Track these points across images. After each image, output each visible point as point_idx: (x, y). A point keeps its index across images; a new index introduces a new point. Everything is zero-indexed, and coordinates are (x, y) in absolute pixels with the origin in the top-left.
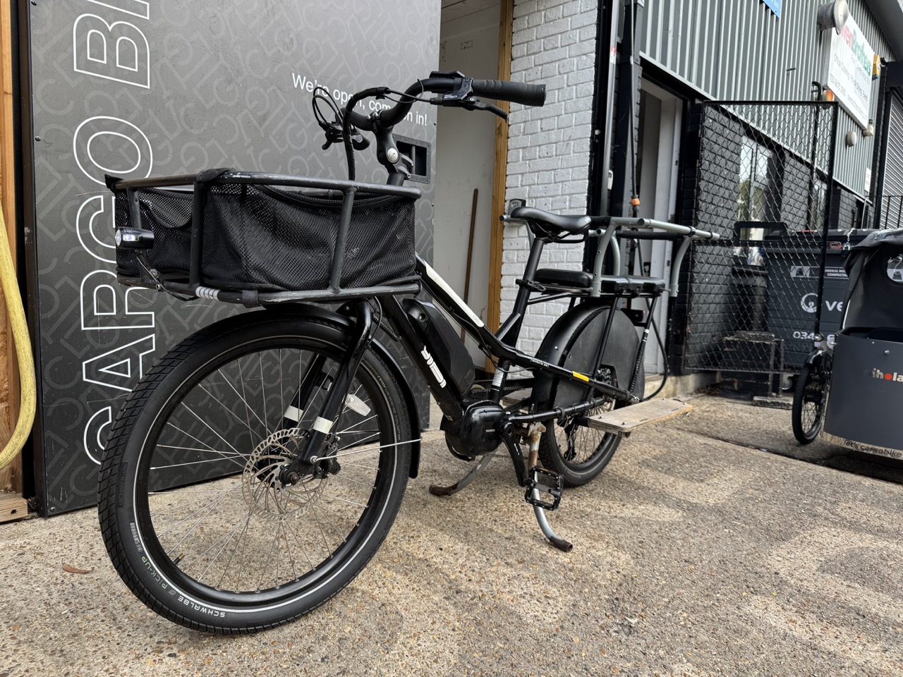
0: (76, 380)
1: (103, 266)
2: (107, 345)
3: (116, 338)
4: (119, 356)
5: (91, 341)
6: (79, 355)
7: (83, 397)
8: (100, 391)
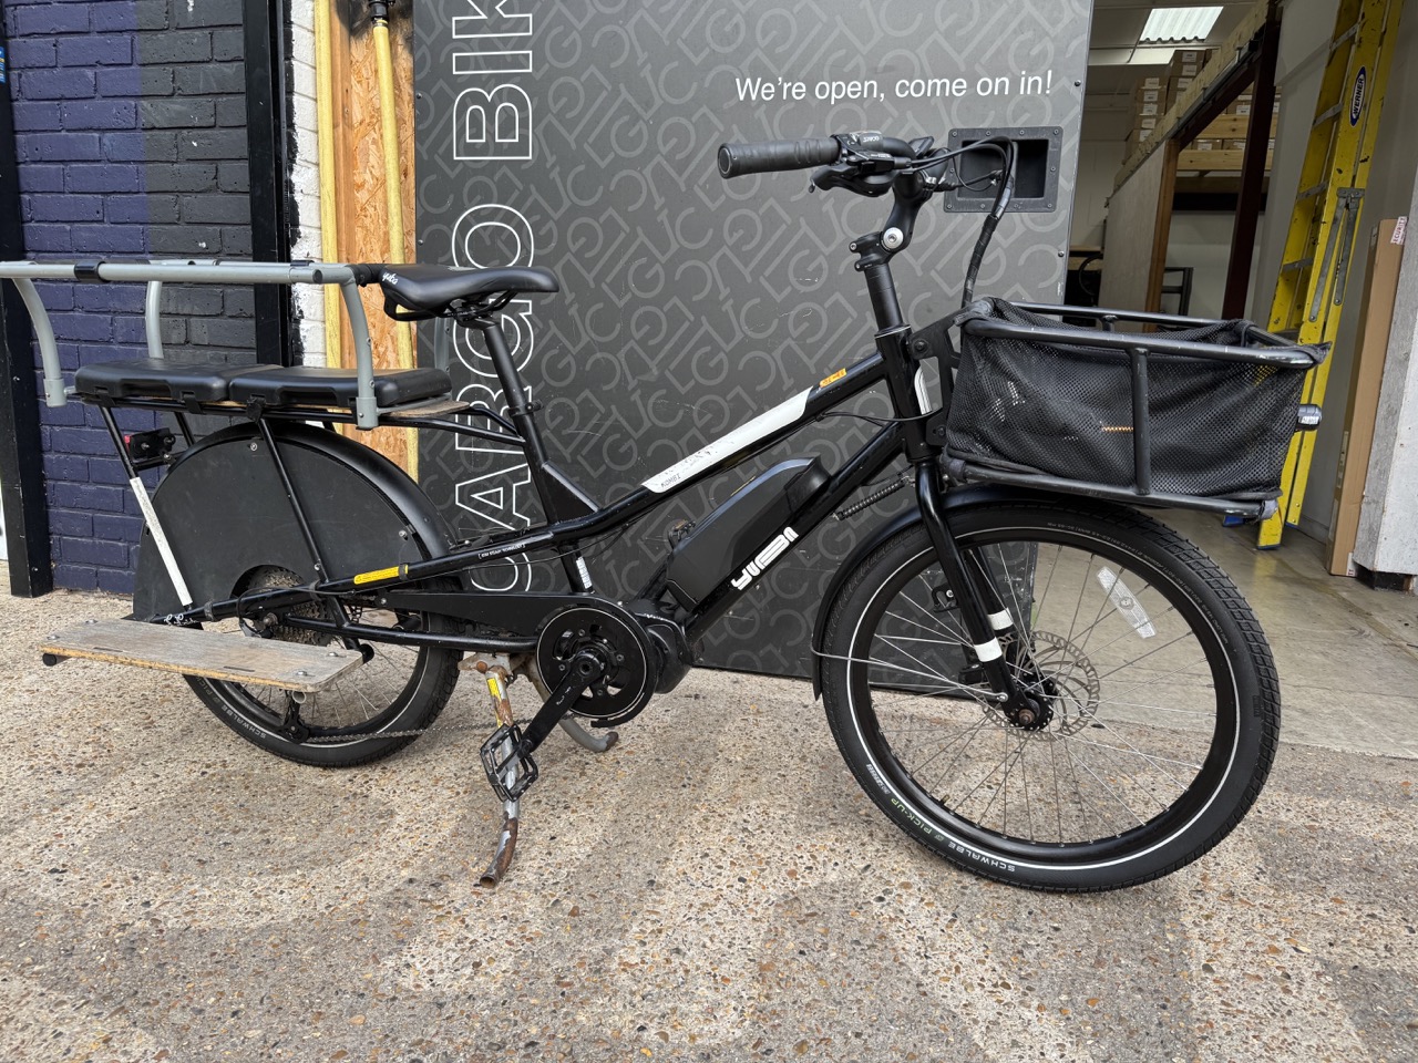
0: (449, 502)
1: (478, 379)
2: (479, 470)
3: (489, 463)
4: (492, 483)
5: (465, 462)
6: (453, 477)
7: (455, 522)
8: (471, 518)
